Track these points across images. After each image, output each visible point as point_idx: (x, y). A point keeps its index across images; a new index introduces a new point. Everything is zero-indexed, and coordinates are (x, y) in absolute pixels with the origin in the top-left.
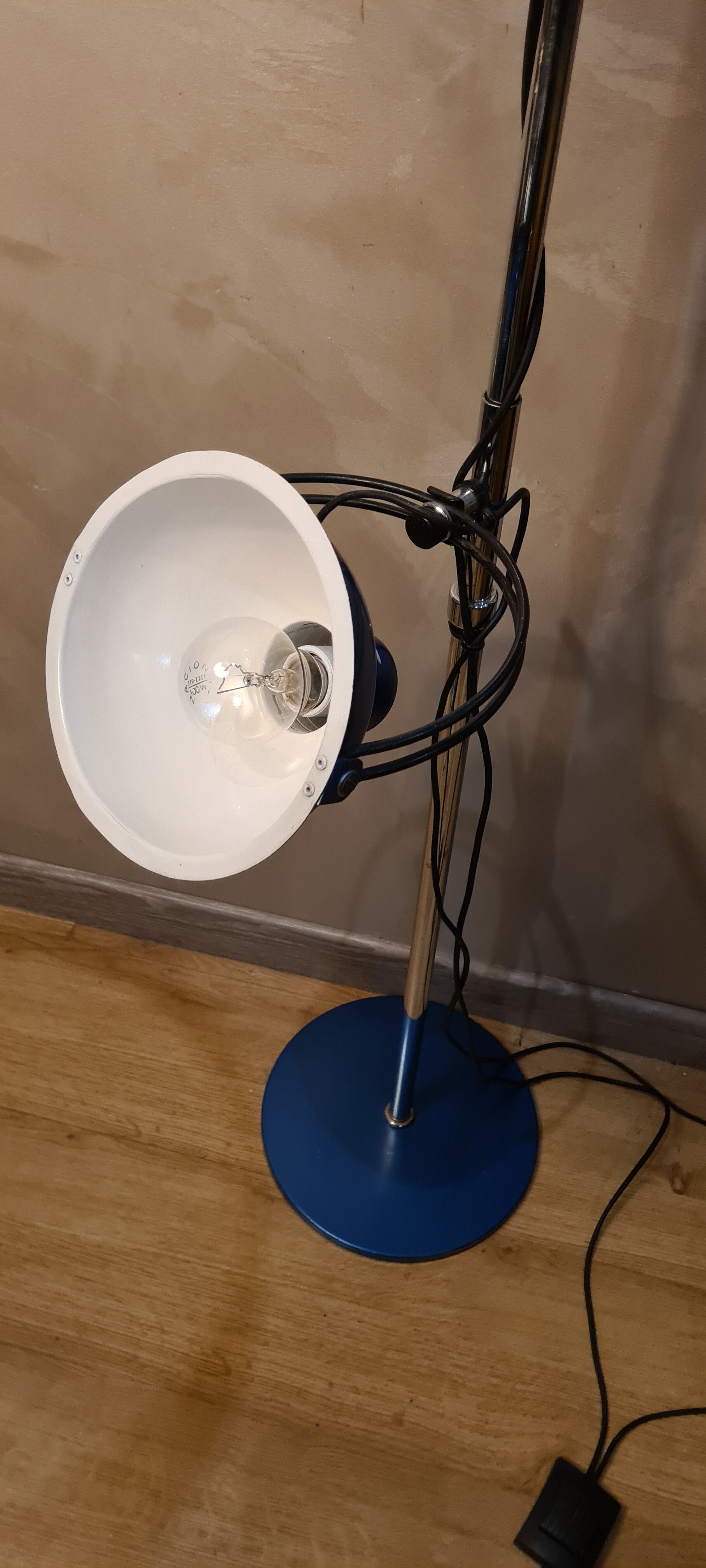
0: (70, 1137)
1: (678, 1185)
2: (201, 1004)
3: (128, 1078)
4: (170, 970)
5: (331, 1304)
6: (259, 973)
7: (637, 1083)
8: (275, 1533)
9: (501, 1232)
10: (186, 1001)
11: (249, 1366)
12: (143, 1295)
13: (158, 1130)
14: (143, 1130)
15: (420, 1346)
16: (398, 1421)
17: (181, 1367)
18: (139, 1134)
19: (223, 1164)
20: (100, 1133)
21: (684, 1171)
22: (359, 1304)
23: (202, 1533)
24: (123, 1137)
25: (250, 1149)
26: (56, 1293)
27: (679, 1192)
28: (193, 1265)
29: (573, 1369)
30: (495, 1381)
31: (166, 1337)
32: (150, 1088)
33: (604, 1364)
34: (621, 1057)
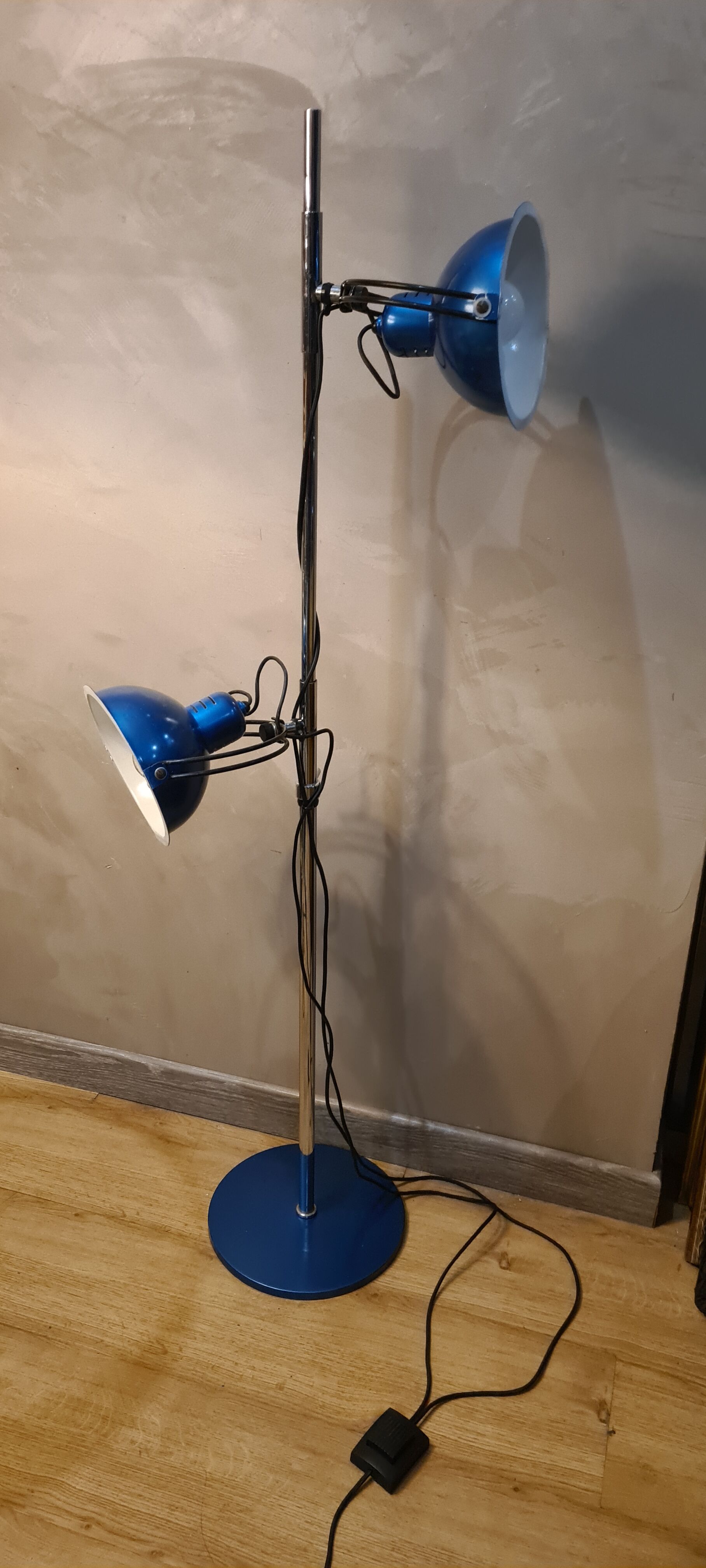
0: (76, 1215)
1: (504, 1264)
2: (180, 1144)
3: (121, 1183)
4: (161, 1123)
5: (243, 1319)
6: (223, 1127)
7: (479, 1198)
8: (183, 1445)
9: (372, 1284)
10: (169, 1142)
11: (181, 1350)
12: (112, 1306)
13: (138, 1214)
14: (127, 1214)
15: (302, 1346)
16: (280, 1387)
17: (133, 1348)
18: (125, 1216)
19: (180, 1235)
20: (98, 1214)
21: (510, 1256)
22: (263, 1320)
23: (133, 1442)
24: (113, 1217)
25: (201, 1228)
26: (52, 1302)
27: (504, 1268)
28: (150, 1291)
29: (409, 1365)
30: (351, 1369)
31: (124, 1330)
32: (136, 1190)
33: (433, 1364)
34: (476, 1187)
